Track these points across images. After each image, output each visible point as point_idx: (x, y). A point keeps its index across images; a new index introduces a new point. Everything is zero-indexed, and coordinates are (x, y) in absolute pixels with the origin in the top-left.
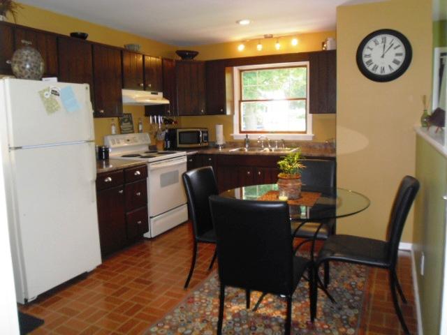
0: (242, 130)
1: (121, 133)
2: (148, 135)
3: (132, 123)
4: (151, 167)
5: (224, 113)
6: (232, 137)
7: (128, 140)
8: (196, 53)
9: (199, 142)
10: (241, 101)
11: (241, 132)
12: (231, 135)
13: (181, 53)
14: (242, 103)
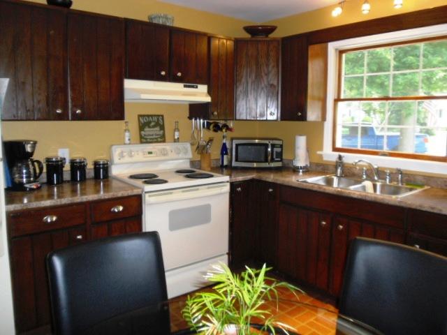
0: (339, 145)
1: (142, 142)
2: (188, 145)
3: (162, 128)
4: (147, 199)
5: (303, 118)
6: (321, 156)
7: (150, 153)
8: (272, 29)
9: (266, 161)
10: (338, 100)
11: (335, 149)
12: (319, 152)
13: (250, 30)
14: (340, 104)
